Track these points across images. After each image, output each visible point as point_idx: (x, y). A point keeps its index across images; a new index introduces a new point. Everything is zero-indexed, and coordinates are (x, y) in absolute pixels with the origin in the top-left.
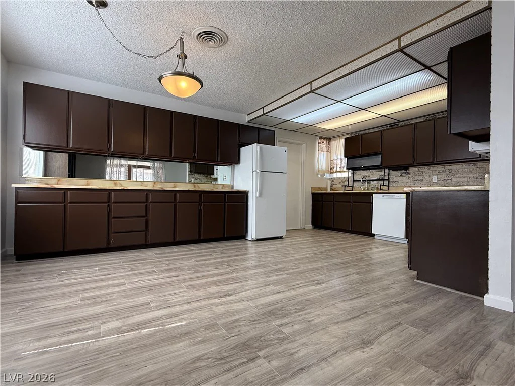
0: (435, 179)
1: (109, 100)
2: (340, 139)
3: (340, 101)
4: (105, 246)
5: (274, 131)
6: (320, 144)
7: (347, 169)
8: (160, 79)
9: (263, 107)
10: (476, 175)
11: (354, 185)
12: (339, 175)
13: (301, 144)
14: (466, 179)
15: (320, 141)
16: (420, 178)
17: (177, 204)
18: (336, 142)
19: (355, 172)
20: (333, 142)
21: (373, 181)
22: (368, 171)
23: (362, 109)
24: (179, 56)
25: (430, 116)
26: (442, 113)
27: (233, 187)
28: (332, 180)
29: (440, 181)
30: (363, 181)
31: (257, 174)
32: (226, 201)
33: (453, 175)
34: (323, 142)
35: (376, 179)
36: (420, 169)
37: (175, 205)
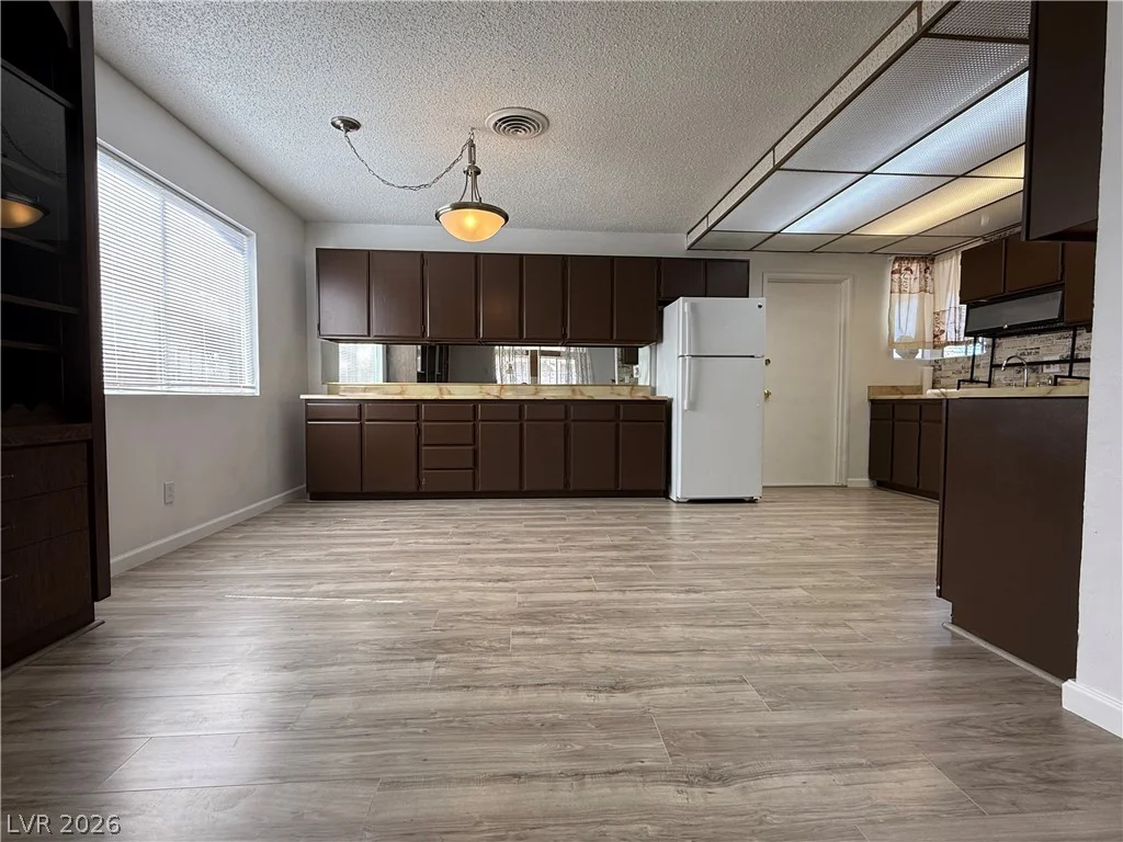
1: (422, 254)
2: (956, 254)
3: (871, 172)
4: (413, 488)
5: (748, 262)
6: (896, 276)
7: (966, 335)
8: (437, 217)
9: (707, 216)
12: (951, 352)
13: (840, 282)
15: (896, 267)
17: (525, 424)
18: (948, 263)
19: (998, 340)
20: (942, 265)
21: (1048, 363)
22: (1036, 336)
23: (957, 177)
24: (466, 172)
27: (654, 390)
30: (1007, 365)
31: (684, 361)
32: (621, 418)
34: (907, 269)
37: (521, 426)
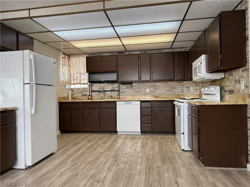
0: (148, 91)
2: (79, 57)
6: (63, 59)
7: (89, 82)
10: (168, 89)
11: (92, 94)
14: (163, 91)
15: (63, 56)
16: (139, 90)
18: (75, 59)
20: (73, 59)
21: (108, 91)
22: (103, 84)
25: (143, 51)
26: (150, 51)
28: (72, 90)
29: (150, 92)
30: (99, 91)
33: (157, 88)
34: (65, 58)
35: (110, 90)
36: (139, 84)
